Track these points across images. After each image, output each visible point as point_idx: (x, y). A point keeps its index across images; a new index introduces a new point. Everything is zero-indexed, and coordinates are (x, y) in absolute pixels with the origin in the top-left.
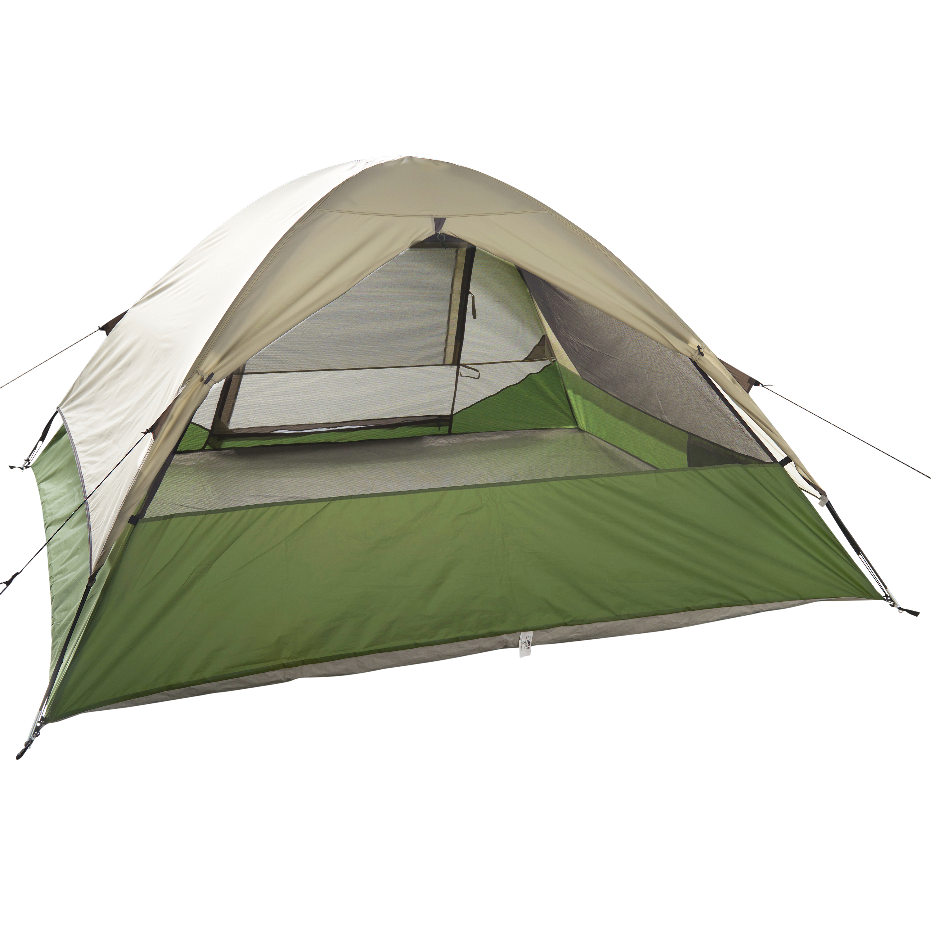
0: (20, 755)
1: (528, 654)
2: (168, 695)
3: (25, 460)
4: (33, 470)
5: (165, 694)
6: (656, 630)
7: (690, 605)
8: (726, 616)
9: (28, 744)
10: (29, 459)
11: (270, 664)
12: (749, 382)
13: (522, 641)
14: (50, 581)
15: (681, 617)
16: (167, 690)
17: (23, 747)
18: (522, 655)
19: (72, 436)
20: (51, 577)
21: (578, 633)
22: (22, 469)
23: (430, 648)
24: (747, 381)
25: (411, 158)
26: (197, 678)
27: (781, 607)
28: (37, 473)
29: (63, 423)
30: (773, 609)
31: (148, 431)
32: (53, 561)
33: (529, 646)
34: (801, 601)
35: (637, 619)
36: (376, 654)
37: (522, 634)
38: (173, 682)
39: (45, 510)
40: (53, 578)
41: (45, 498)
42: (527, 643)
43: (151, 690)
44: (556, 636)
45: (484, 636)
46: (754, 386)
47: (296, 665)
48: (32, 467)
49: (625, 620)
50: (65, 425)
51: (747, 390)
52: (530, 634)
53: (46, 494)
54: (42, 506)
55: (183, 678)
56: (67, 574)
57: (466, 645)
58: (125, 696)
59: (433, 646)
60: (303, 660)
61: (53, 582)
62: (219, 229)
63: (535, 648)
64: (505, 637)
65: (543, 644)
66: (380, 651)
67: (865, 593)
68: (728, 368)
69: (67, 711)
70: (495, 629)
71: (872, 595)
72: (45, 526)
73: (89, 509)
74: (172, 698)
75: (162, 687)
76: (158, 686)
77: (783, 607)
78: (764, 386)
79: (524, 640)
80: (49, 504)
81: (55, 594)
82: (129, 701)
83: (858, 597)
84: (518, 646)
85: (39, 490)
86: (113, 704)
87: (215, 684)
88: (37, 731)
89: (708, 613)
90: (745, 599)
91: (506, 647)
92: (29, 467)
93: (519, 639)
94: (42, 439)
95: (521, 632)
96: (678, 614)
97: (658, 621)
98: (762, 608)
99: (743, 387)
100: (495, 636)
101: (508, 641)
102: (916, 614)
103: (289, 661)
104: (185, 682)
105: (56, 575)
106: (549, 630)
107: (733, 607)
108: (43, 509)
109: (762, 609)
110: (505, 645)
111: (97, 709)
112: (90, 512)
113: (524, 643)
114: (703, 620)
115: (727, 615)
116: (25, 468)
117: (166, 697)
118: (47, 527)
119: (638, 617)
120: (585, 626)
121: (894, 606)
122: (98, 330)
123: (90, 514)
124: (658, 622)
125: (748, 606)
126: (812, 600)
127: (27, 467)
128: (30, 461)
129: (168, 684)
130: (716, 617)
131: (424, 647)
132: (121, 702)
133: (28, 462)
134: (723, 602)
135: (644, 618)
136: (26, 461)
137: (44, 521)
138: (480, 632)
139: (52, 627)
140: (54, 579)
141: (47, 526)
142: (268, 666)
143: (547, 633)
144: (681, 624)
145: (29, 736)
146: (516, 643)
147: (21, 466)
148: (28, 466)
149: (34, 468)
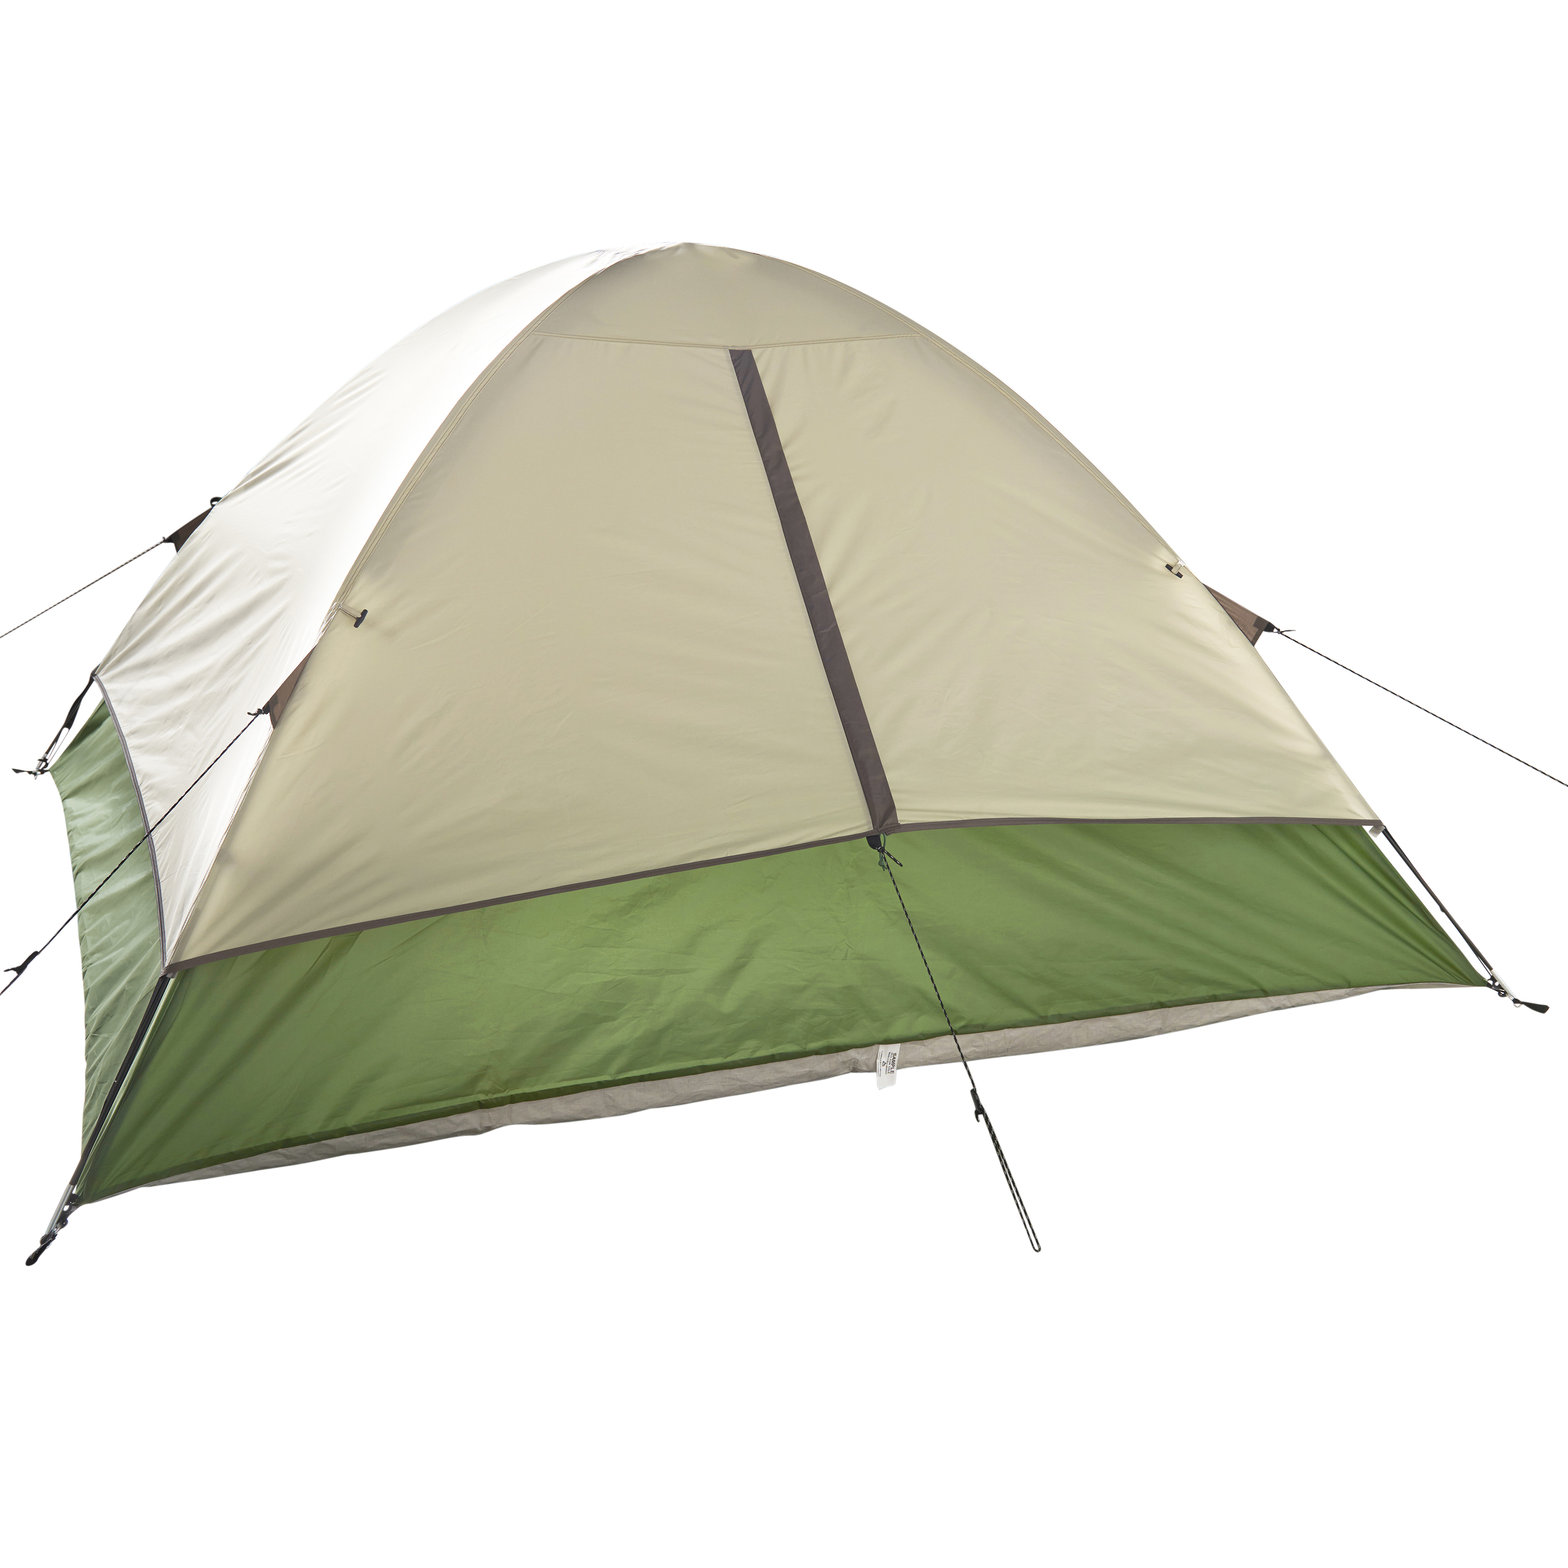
0: (32, 1259)
1: (892, 1082)
2: (284, 1155)
3: (40, 760)
4: (54, 777)
5: (279, 1153)
6: (1108, 1041)
7: (1164, 998)
8: (1224, 1015)
9: (47, 1240)
10: (47, 758)
11: (457, 1102)
12: (1255, 625)
13: (882, 1061)
14: (83, 965)
15: (1150, 1019)
16: (282, 1147)
17: (38, 1245)
18: (881, 1086)
19: (119, 721)
20: (85, 957)
21: (975, 1046)
22: (35, 774)
23: (727, 1073)
24: (1253, 623)
25: (690, 246)
26: (333, 1126)
27: (1315, 1000)
28: (59, 782)
29: (103, 698)
30: (1304, 1003)
31: (260, 712)
32: (87, 931)
33: (892, 1070)
34: (1349, 989)
35: (1075, 1023)
36: (635, 1084)
37: (882, 1048)
38: (292, 1134)
39: (72, 844)
40: (88, 959)
41: (73, 824)
42: (890, 1064)
43: (255, 1147)
44: (939, 1053)
45: (817, 1052)
46: (1264, 633)
47: (500, 1103)
48: (52, 771)
49: (1054, 1025)
50: (106, 702)
51: (1251, 639)
52: (895, 1048)
53: (75, 818)
54: (68, 838)
55: (310, 1126)
56: (111, 952)
57: (787, 1067)
58: (211, 1157)
59: (732, 1070)
60: (512, 1095)
61: (88, 966)
62: (367, 371)
63: (901, 1073)
64: (852, 1053)
65: (917, 1066)
66: (642, 1079)
67: (1457, 975)
68: (1221, 600)
69: (113, 1185)
70: (837, 1041)
71: (1470, 978)
72: (73, 870)
73: (154, 845)
74: (290, 1161)
75: (273, 1142)
76: (268, 1141)
77: (1319, 1000)
78: (1281, 633)
79: (884, 1059)
80: (80, 834)
81: (90, 985)
82: (218, 1166)
83: (1445, 982)
84: (874, 1069)
85: (64, 810)
86: (192, 1172)
87: (364, 1137)
88: (62, 1220)
89: (1194, 1011)
90: (1255, 988)
91: (855, 1070)
92: (47, 771)
93: (876, 1056)
94: (69, 723)
95: (880, 1045)
96: (1143, 1014)
97: (1111, 1026)
98: (1284, 1002)
99: (1246, 633)
100: (836, 1052)
101: (858, 1060)
102: (1542, 1009)
103: (491, 1096)
104: (312, 1134)
105: (93, 954)
106: (926, 1042)
107: (1235, 1001)
108: (69, 842)
109: (1284, 1005)
110: (853, 1067)
111: (163, 1180)
112: (156, 850)
113: (884, 1064)
114: (1184, 1023)
115: (1226, 1014)
116: (39, 773)
117: (280, 1159)
118: (77, 874)
119: (1077, 1020)
120: (988, 1035)
121: (1506, 996)
122: (161, 543)
123: (157, 853)
124: (1110, 1028)
125: (1261, 998)
126: (1369, 988)
127: (43, 772)
128: (48, 762)
129: (284, 1138)
130: (1207, 1018)
131: (716, 1072)
132: (205, 1169)
133: (44, 764)
134: (1218, 992)
135: (1086, 1020)
136: (41, 762)
137: (72, 862)
138: (813, 1046)
139: (86, 1042)
140: (89, 962)
141: (77, 872)
142: (453, 1106)
143: (923, 1047)
144: (1149, 1030)
145: (50, 1227)
146: (871, 1063)
147: (34, 769)
148: (45, 769)
149: (55, 772)
